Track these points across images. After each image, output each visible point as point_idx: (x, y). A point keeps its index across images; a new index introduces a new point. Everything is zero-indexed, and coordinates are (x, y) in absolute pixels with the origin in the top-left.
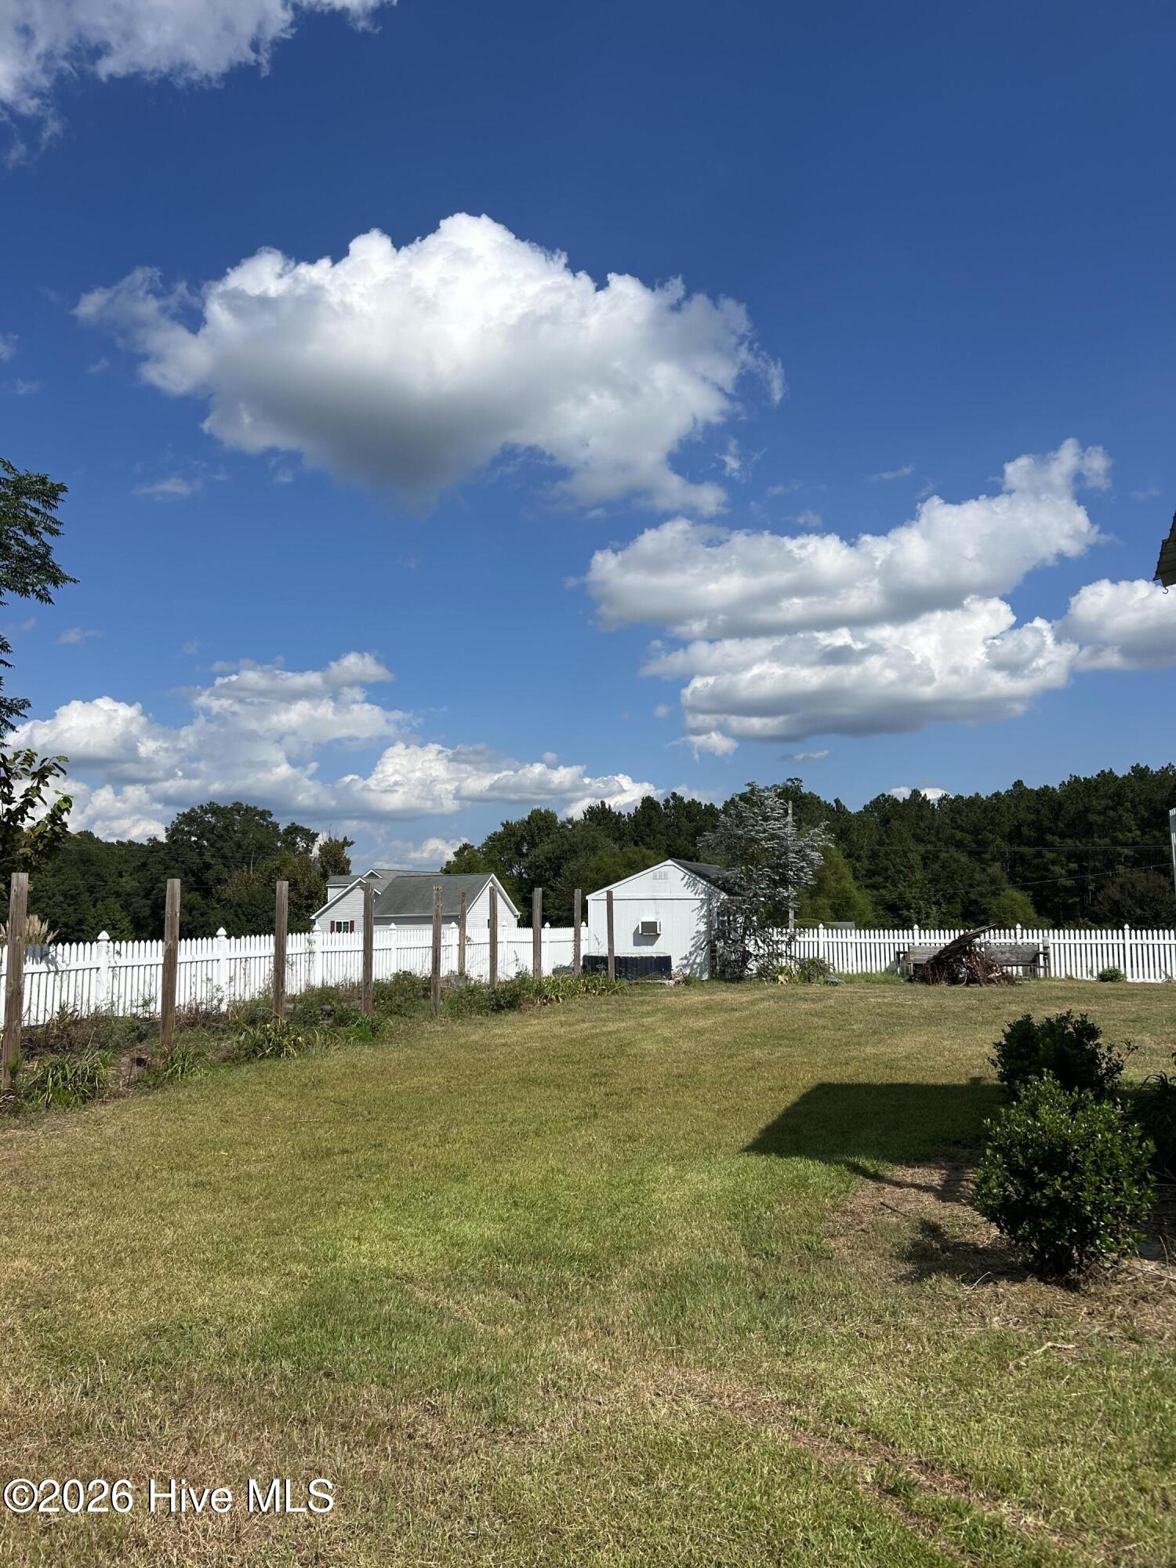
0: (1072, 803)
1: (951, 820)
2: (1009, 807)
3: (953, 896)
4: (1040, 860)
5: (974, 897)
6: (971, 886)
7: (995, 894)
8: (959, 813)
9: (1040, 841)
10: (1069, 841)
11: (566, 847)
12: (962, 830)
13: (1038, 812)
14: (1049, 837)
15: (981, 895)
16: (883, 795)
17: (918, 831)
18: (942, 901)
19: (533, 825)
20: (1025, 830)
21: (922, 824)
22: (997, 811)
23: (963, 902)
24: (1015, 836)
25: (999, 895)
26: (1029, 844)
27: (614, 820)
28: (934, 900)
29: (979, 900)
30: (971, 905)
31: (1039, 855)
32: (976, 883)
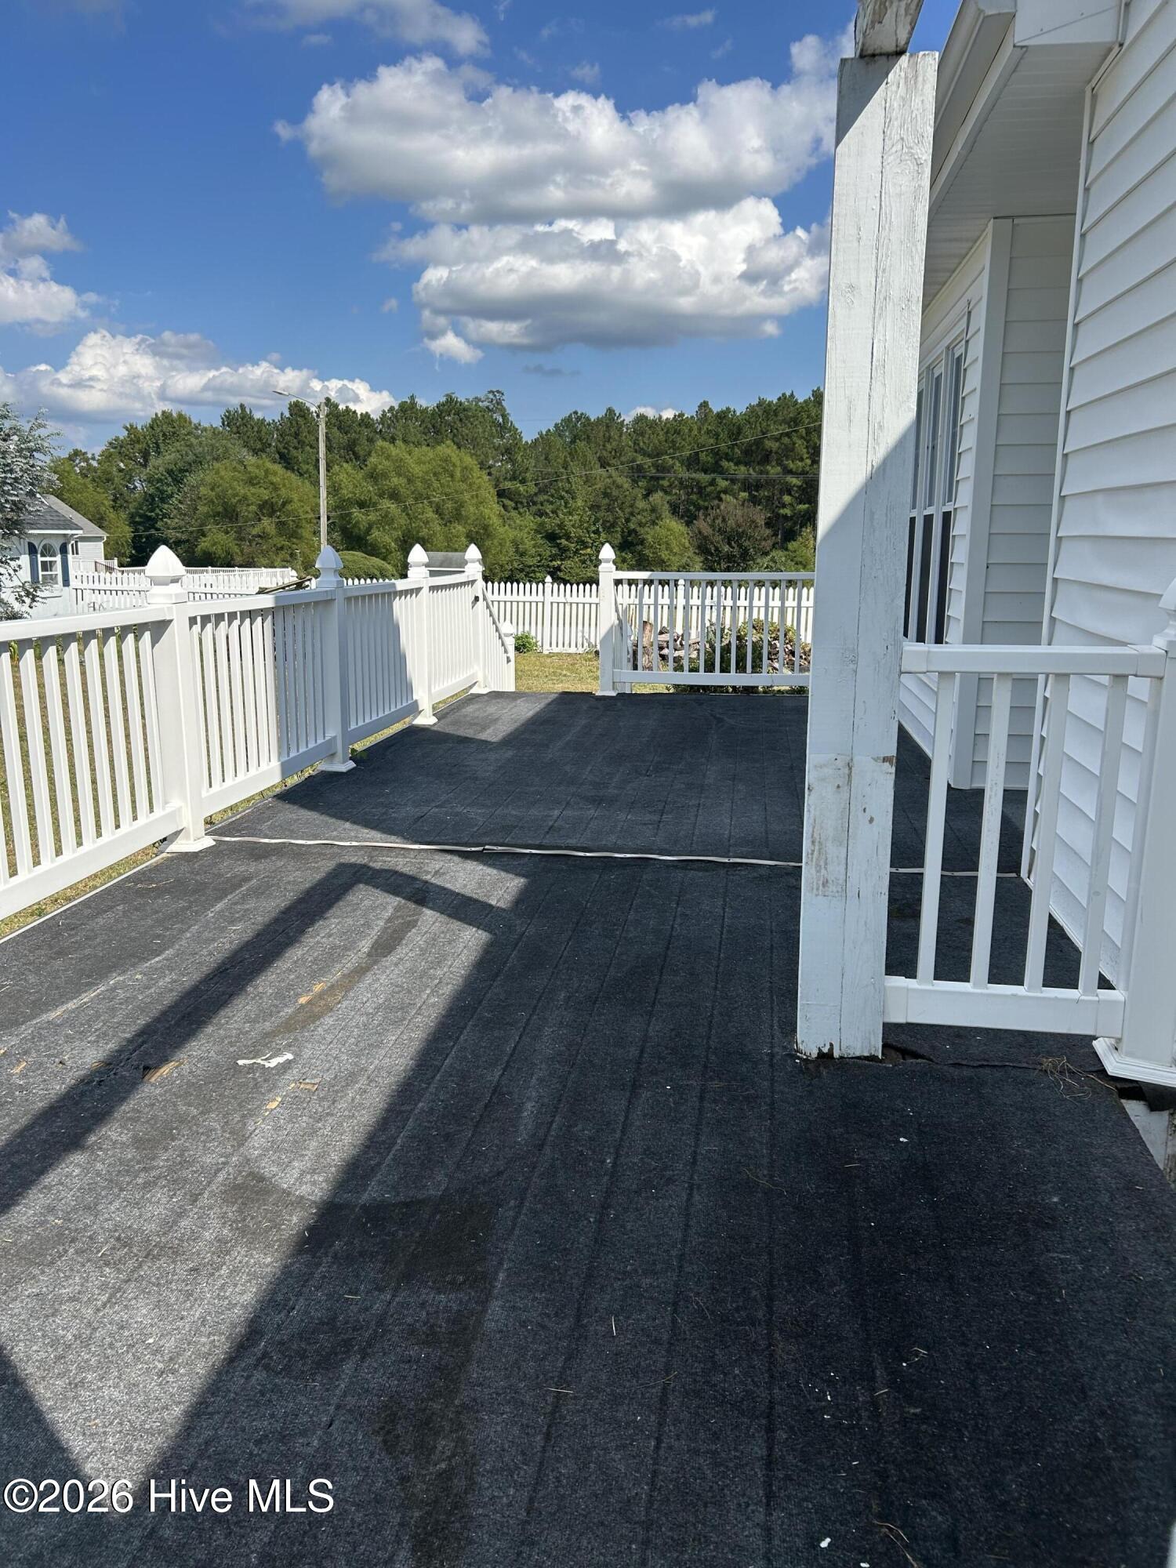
0: (751, 428)
1: (635, 443)
2: (691, 430)
3: (613, 525)
4: (713, 488)
5: (632, 526)
6: (632, 514)
7: (654, 523)
8: (642, 434)
9: (716, 469)
10: (743, 468)
11: (191, 458)
12: (645, 454)
13: (717, 435)
14: (725, 464)
15: (640, 524)
16: (576, 413)
17: (605, 453)
18: (601, 530)
19: (158, 430)
20: (703, 457)
21: (609, 447)
22: (679, 434)
23: (623, 532)
24: (692, 462)
25: (657, 524)
26: (705, 472)
27: (256, 429)
28: (594, 528)
29: (638, 529)
30: (629, 535)
31: (713, 483)
32: (637, 511)
